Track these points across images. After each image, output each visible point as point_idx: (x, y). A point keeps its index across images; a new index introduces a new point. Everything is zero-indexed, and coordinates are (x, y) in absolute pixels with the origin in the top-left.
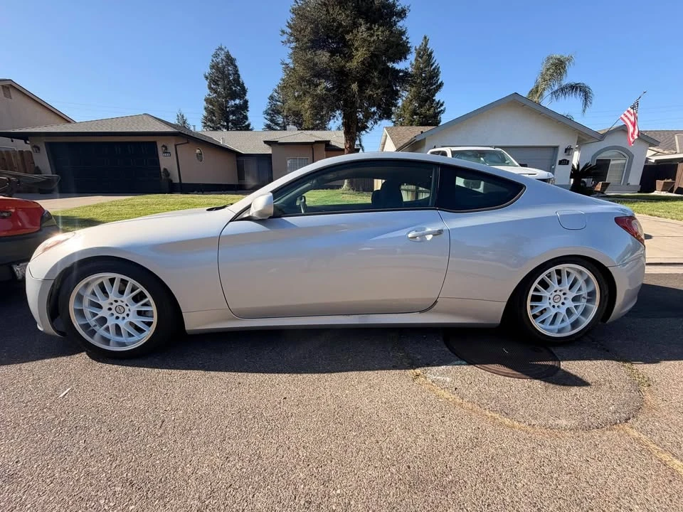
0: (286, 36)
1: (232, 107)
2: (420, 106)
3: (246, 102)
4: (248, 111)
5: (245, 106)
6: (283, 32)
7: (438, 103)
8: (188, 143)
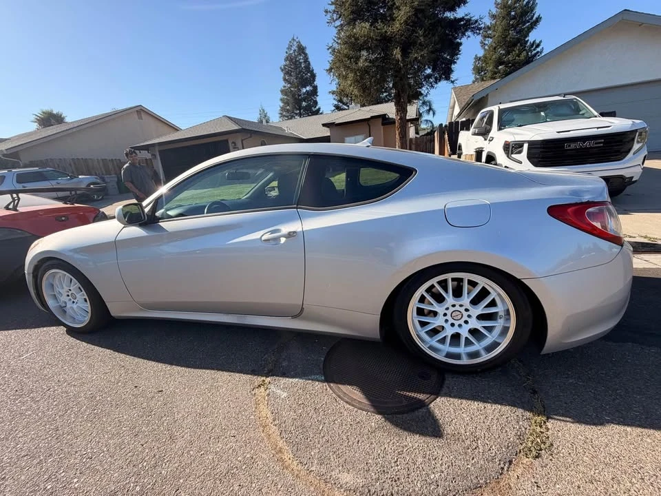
0: (329, 15)
1: (304, 94)
2: (508, 53)
3: (315, 88)
4: (317, 96)
5: (315, 91)
6: (326, 12)
7: (532, 45)
8: (250, 137)
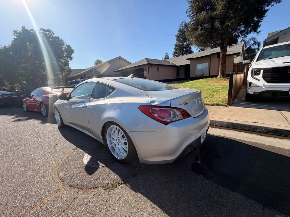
1: (185, 45)
8: (152, 66)
